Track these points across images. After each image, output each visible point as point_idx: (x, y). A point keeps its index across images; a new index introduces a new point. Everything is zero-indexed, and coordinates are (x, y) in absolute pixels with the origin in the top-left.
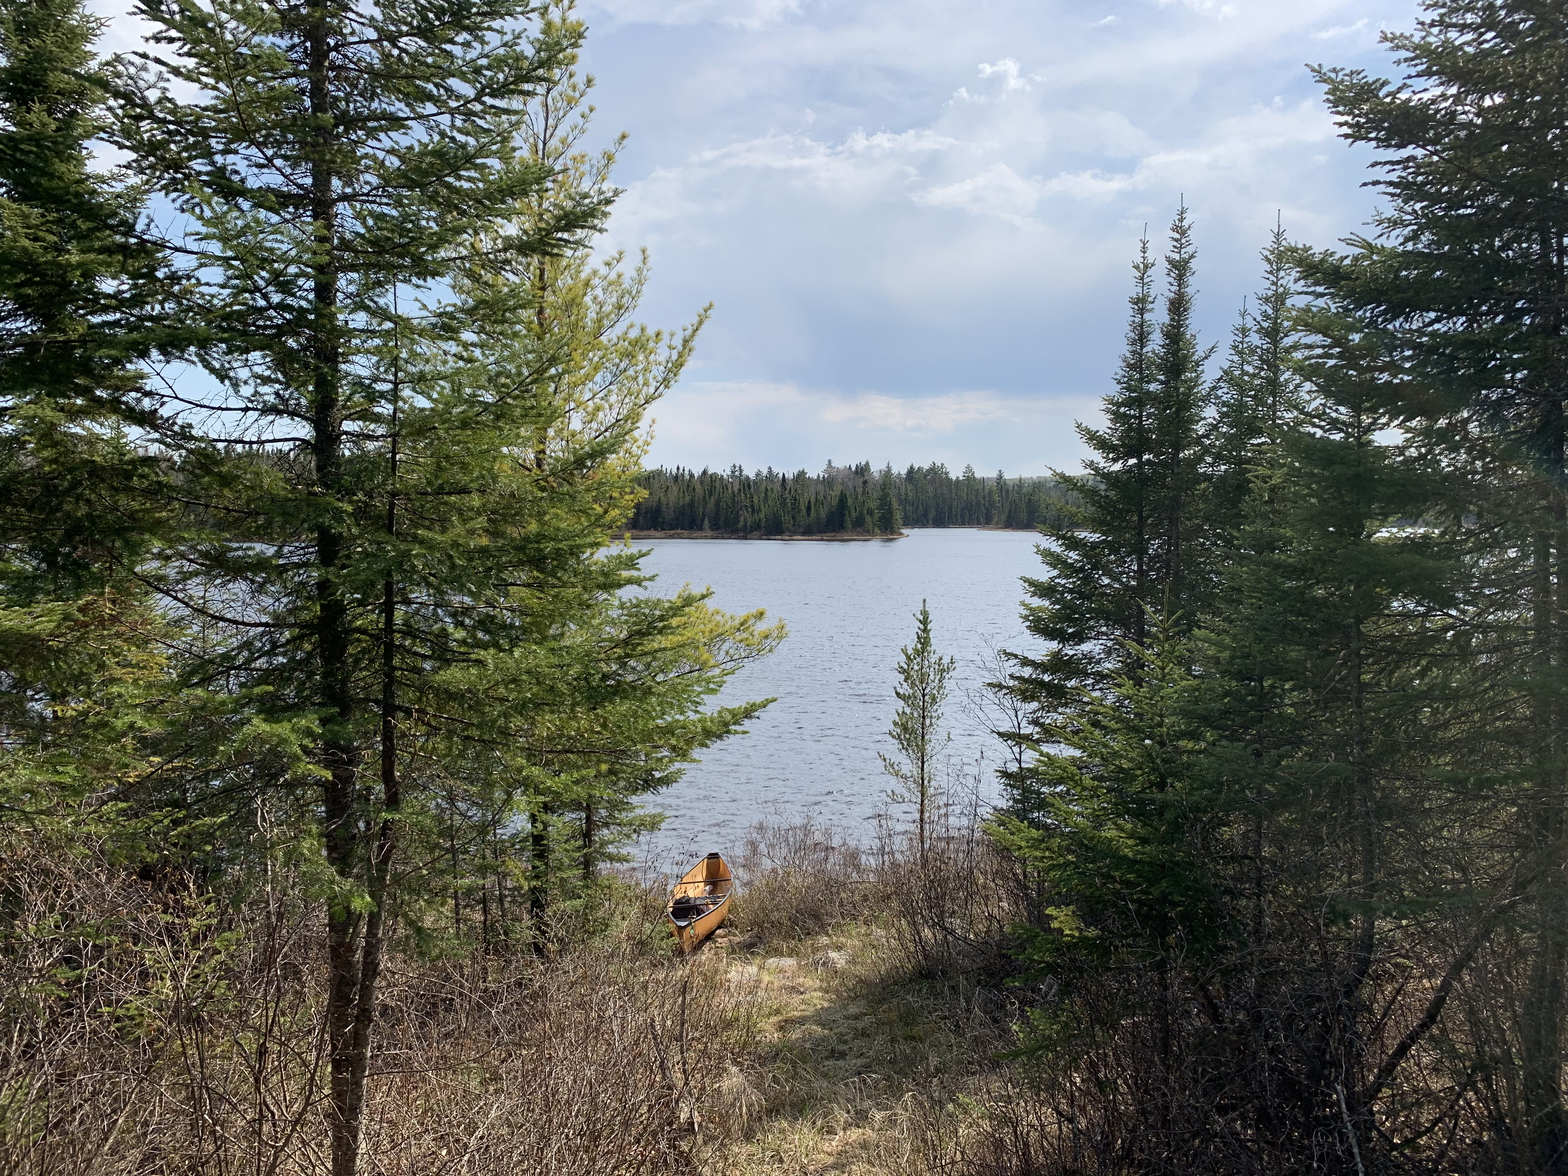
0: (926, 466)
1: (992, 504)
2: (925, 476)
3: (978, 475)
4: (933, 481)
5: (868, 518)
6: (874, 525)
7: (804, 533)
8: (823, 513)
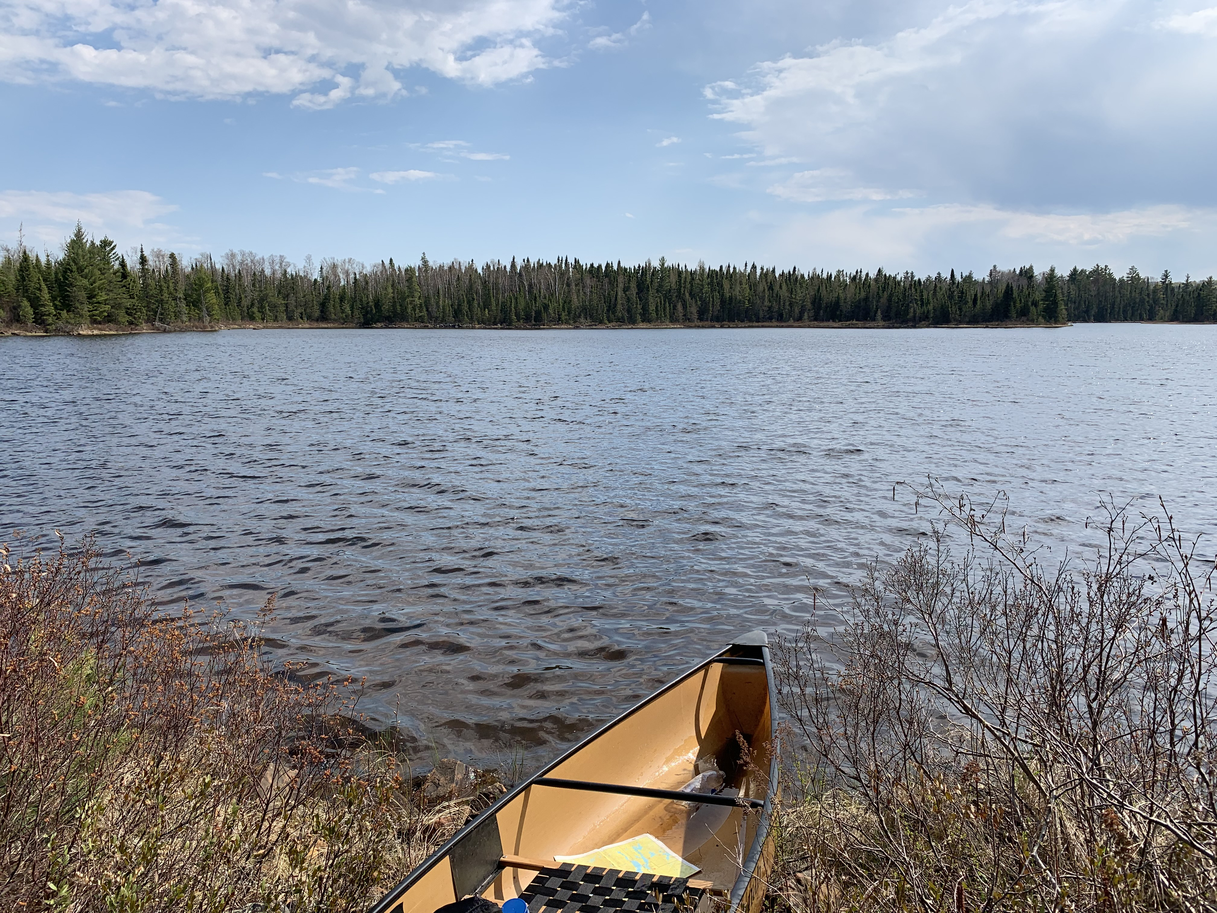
0: (1089, 268)
1: (1156, 301)
2: (1088, 277)
3: (1142, 276)
4: (1096, 281)
5: (1033, 309)
6: (1038, 315)
7: (969, 323)
8: (989, 305)
